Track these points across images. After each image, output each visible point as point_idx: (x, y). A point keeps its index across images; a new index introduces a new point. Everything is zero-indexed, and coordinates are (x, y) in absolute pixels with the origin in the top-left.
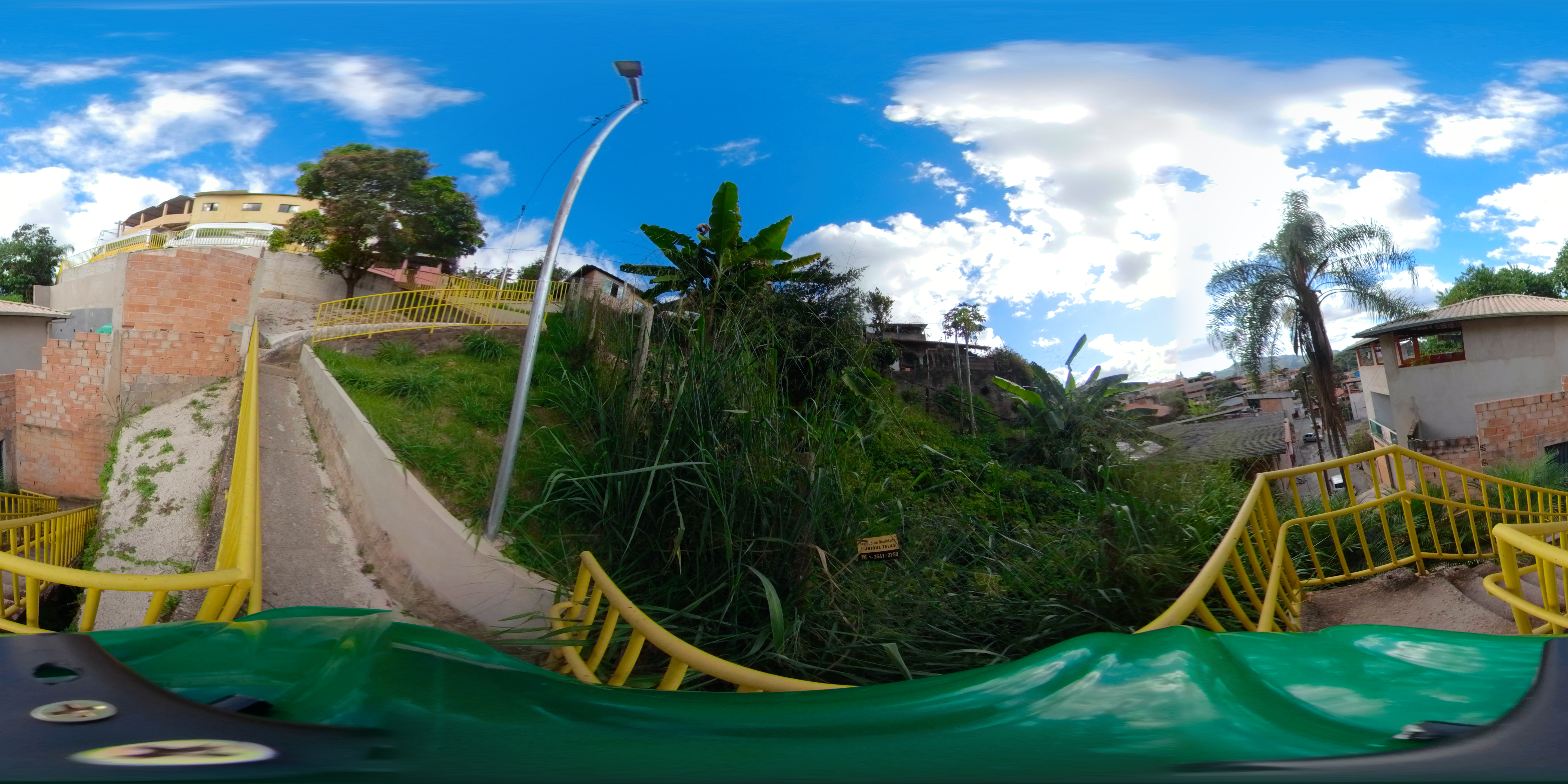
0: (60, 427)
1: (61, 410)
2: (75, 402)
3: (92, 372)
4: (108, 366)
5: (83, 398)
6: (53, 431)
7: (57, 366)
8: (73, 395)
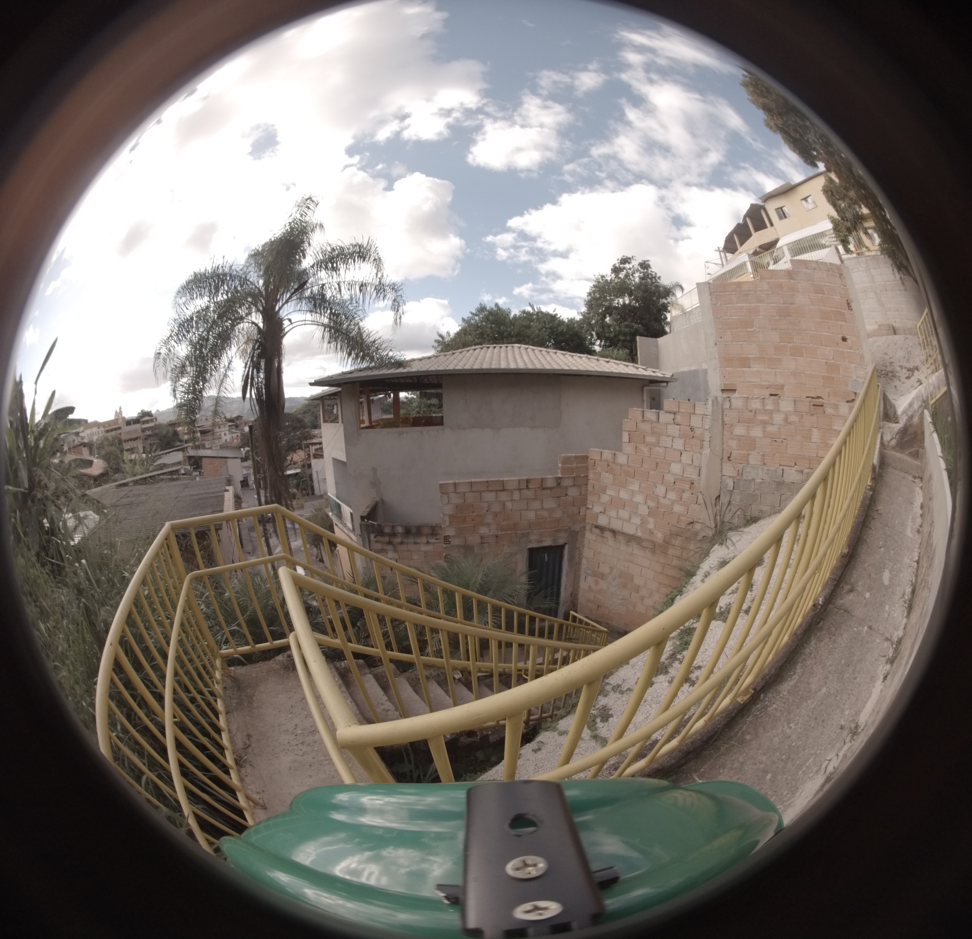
0: (639, 534)
1: (643, 510)
2: (662, 501)
3: (686, 458)
4: (707, 451)
5: (672, 496)
6: (631, 539)
7: (642, 447)
8: (660, 490)
